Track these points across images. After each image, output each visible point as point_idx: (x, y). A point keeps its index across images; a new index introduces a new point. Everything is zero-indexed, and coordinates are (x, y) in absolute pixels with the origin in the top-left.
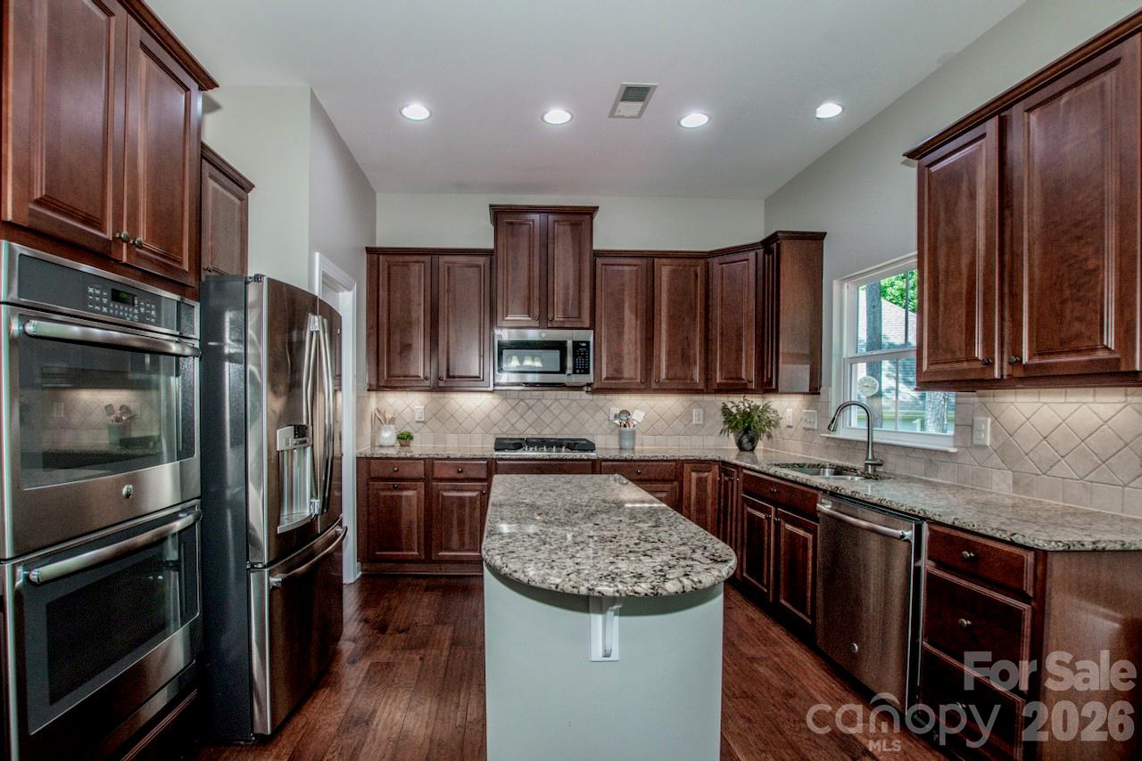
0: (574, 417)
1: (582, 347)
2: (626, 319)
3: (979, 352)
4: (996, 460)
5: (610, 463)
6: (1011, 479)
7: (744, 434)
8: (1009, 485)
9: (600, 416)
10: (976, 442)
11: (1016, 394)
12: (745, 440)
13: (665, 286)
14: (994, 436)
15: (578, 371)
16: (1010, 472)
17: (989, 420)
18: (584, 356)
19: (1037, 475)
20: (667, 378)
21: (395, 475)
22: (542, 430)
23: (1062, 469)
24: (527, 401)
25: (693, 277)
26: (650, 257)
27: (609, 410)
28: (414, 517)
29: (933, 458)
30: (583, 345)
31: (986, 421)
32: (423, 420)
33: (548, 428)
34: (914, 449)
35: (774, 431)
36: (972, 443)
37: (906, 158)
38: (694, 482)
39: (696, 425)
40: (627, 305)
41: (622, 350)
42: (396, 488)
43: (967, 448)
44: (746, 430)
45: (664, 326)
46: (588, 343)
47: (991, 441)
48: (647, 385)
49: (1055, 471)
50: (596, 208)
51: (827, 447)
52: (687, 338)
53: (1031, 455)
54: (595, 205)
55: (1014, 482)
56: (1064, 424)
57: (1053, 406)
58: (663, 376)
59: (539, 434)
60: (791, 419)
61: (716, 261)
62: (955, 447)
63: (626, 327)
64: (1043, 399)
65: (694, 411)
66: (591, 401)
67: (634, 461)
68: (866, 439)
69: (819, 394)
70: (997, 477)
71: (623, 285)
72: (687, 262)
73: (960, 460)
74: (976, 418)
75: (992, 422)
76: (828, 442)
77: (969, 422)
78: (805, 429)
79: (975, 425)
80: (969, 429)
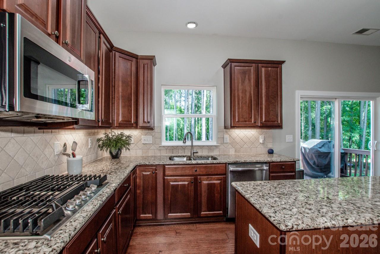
4: (230, 146)
8: (234, 152)
11: (235, 130)
13: (104, 56)
14: (230, 140)
16: (234, 149)
19: (240, 148)
26: (100, 32)
27: (54, 144)
36: (224, 142)
39: (90, 148)
43: (222, 144)
45: (103, 83)
49: (244, 147)
51: (160, 150)
53: (239, 144)
58: (103, 117)
61: (117, 54)
62: (218, 144)
64: (241, 131)
65: (88, 140)
70: (231, 150)
73: (220, 147)
74: (225, 136)
75: (229, 137)
76: (161, 148)
77: (223, 137)
78: (143, 144)
79: (225, 138)
80: (223, 139)
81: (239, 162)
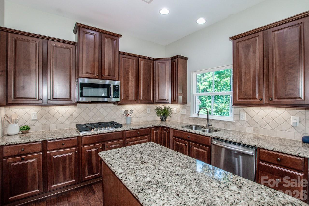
0: (109, 113)
1: (117, 87)
2: (130, 78)
3: (257, 97)
4: (247, 124)
5: (129, 131)
6: (252, 129)
7: (163, 116)
8: (252, 131)
9: (118, 113)
10: (241, 119)
12: (164, 118)
13: (142, 68)
14: (247, 118)
15: (115, 97)
16: (252, 127)
17: (245, 113)
18: (117, 91)
19: (260, 128)
20: (143, 99)
21: (23, 153)
22: (96, 119)
23: (267, 127)
24: (89, 108)
25: (150, 66)
26: (138, 57)
27: (121, 110)
28: (36, 172)
29: (227, 123)
30: (117, 86)
31: (245, 114)
32: (36, 119)
33: (98, 118)
34: (220, 121)
35: (171, 115)
36: (240, 119)
37: (230, 39)
38: (154, 134)
39: (148, 113)
40: (130, 73)
41: (129, 89)
42: (23, 160)
43: (238, 121)
44: (164, 115)
45: (142, 82)
46: (118, 86)
47: (246, 119)
48: (137, 101)
49: (266, 127)
50: (120, 36)
51: (190, 119)
52: (149, 86)
53: (258, 123)
54: (121, 34)
55: (253, 130)
56: (268, 115)
57: (264, 110)
58: (142, 98)
59: (95, 121)
60: (176, 111)
61: (157, 62)
62: (234, 120)
63: (130, 80)
65: (147, 109)
66: (115, 107)
67: (137, 129)
68: (207, 118)
69: (187, 104)
70: (248, 128)
71: (129, 65)
72: (149, 61)
73: (236, 124)
74: (241, 113)
75: (246, 114)
76: (190, 118)
77: (239, 114)
78: (181, 114)
79: (241, 115)
80: (239, 116)
81: (221, 138)
